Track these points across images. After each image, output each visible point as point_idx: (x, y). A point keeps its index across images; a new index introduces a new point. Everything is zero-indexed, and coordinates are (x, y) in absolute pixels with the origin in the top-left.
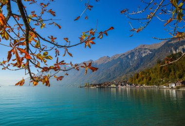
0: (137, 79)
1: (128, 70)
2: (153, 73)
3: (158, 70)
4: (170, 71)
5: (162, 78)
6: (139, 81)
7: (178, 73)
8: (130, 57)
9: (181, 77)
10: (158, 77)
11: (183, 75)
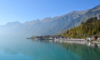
0: (67, 34)
1: (63, 28)
2: (78, 30)
3: (81, 28)
4: (89, 29)
5: (83, 34)
6: (69, 36)
7: (93, 31)
8: (65, 18)
10: (81, 33)
11: (96, 32)
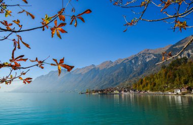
0: (141, 84)
1: (132, 75)
2: (157, 78)
3: (163, 75)
4: (175, 77)
5: (167, 83)
6: (143, 87)
7: (183, 78)
8: (133, 61)
9: (186, 83)
10: (163, 82)
11: (188, 80)
